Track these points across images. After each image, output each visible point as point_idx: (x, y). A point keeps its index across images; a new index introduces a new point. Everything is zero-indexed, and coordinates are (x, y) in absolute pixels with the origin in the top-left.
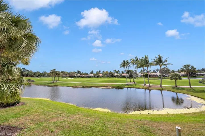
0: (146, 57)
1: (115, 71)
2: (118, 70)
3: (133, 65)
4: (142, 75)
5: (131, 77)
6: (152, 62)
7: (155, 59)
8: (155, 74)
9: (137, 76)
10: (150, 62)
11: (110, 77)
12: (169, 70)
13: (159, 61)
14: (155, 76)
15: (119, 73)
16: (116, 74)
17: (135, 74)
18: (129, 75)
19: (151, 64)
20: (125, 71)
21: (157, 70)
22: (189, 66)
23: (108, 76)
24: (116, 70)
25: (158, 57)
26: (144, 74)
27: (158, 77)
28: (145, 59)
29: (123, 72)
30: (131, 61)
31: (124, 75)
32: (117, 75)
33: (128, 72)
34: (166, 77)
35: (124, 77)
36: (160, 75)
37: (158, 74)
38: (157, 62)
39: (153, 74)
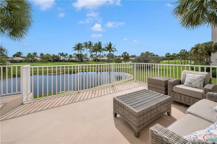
0: (100, 43)
1: (62, 55)
2: (66, 54)
3: (87, 49)
4: (92, 59)
5: (81, 61)
6: (104, 48)
7: (107, 45)
8: (103, 58)
9: (87, 60)
10: (102, 48)
11: (54, 61)
12: (114, 56)
13: (109, 48)
14: (103, 60)
15: (66, 56)
16: (62, 58)
17: (85, 58)
18: (79, 59)
19: (104, 50)
20: (74, 55)
21: (105, 55)
22: (126, 53)
23: (51, 61)
24: (63, 53)
25: (109, 44)
26: (94, 58)
27: (106, 61)
28: (99, 45)
29: (71, 56)
30: (84, 45)
31: (74, 59)
32: (64, 59)
33: (78, 55)
34: (111, 61)
35: (73, 61)
36: (107, 60)
37: (106, 58)
38: (108, 48)
39: (102, 58)
